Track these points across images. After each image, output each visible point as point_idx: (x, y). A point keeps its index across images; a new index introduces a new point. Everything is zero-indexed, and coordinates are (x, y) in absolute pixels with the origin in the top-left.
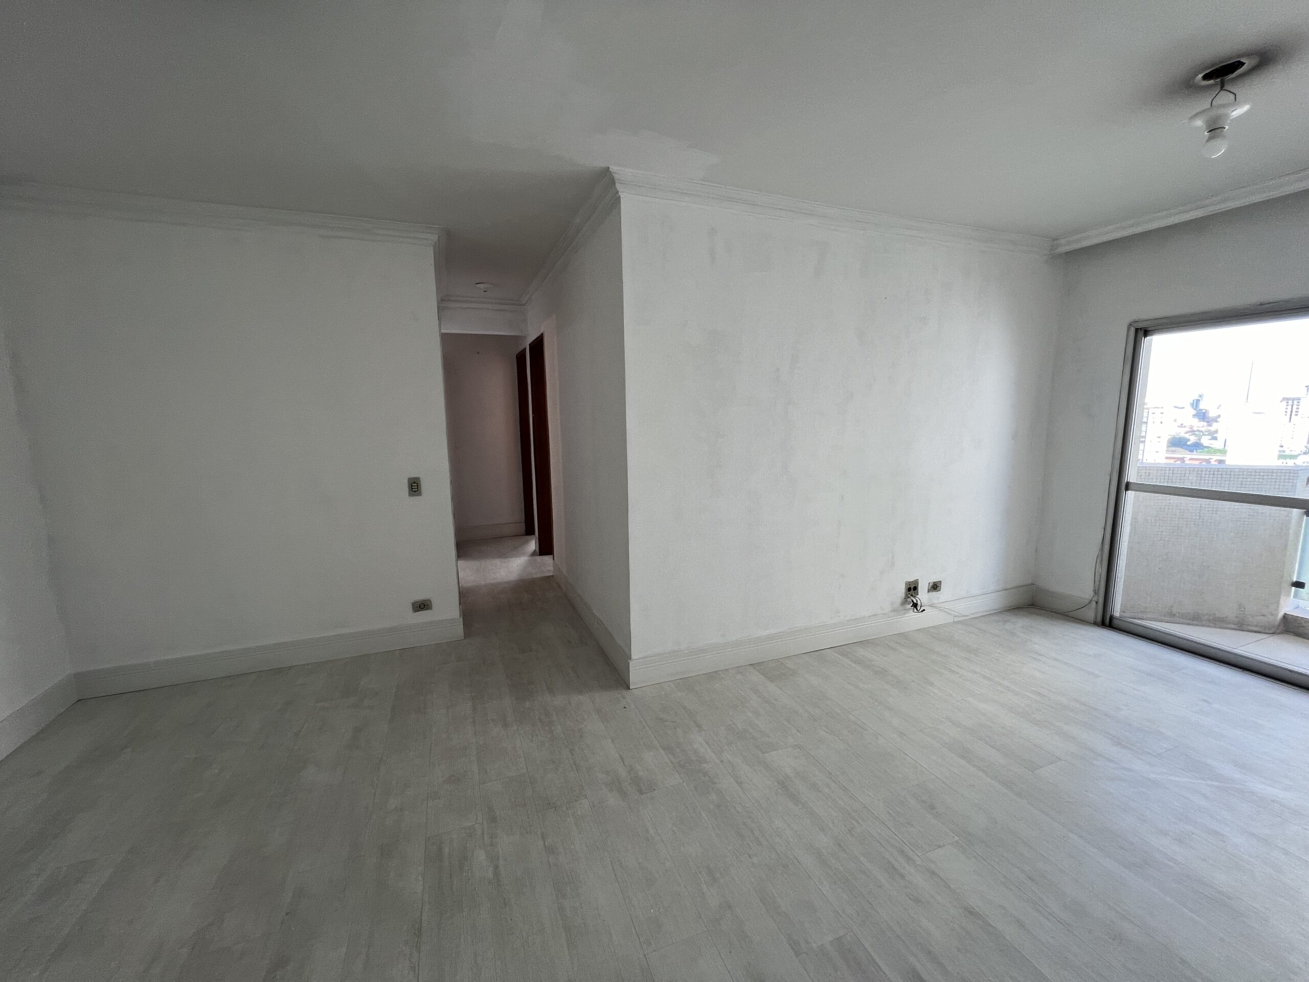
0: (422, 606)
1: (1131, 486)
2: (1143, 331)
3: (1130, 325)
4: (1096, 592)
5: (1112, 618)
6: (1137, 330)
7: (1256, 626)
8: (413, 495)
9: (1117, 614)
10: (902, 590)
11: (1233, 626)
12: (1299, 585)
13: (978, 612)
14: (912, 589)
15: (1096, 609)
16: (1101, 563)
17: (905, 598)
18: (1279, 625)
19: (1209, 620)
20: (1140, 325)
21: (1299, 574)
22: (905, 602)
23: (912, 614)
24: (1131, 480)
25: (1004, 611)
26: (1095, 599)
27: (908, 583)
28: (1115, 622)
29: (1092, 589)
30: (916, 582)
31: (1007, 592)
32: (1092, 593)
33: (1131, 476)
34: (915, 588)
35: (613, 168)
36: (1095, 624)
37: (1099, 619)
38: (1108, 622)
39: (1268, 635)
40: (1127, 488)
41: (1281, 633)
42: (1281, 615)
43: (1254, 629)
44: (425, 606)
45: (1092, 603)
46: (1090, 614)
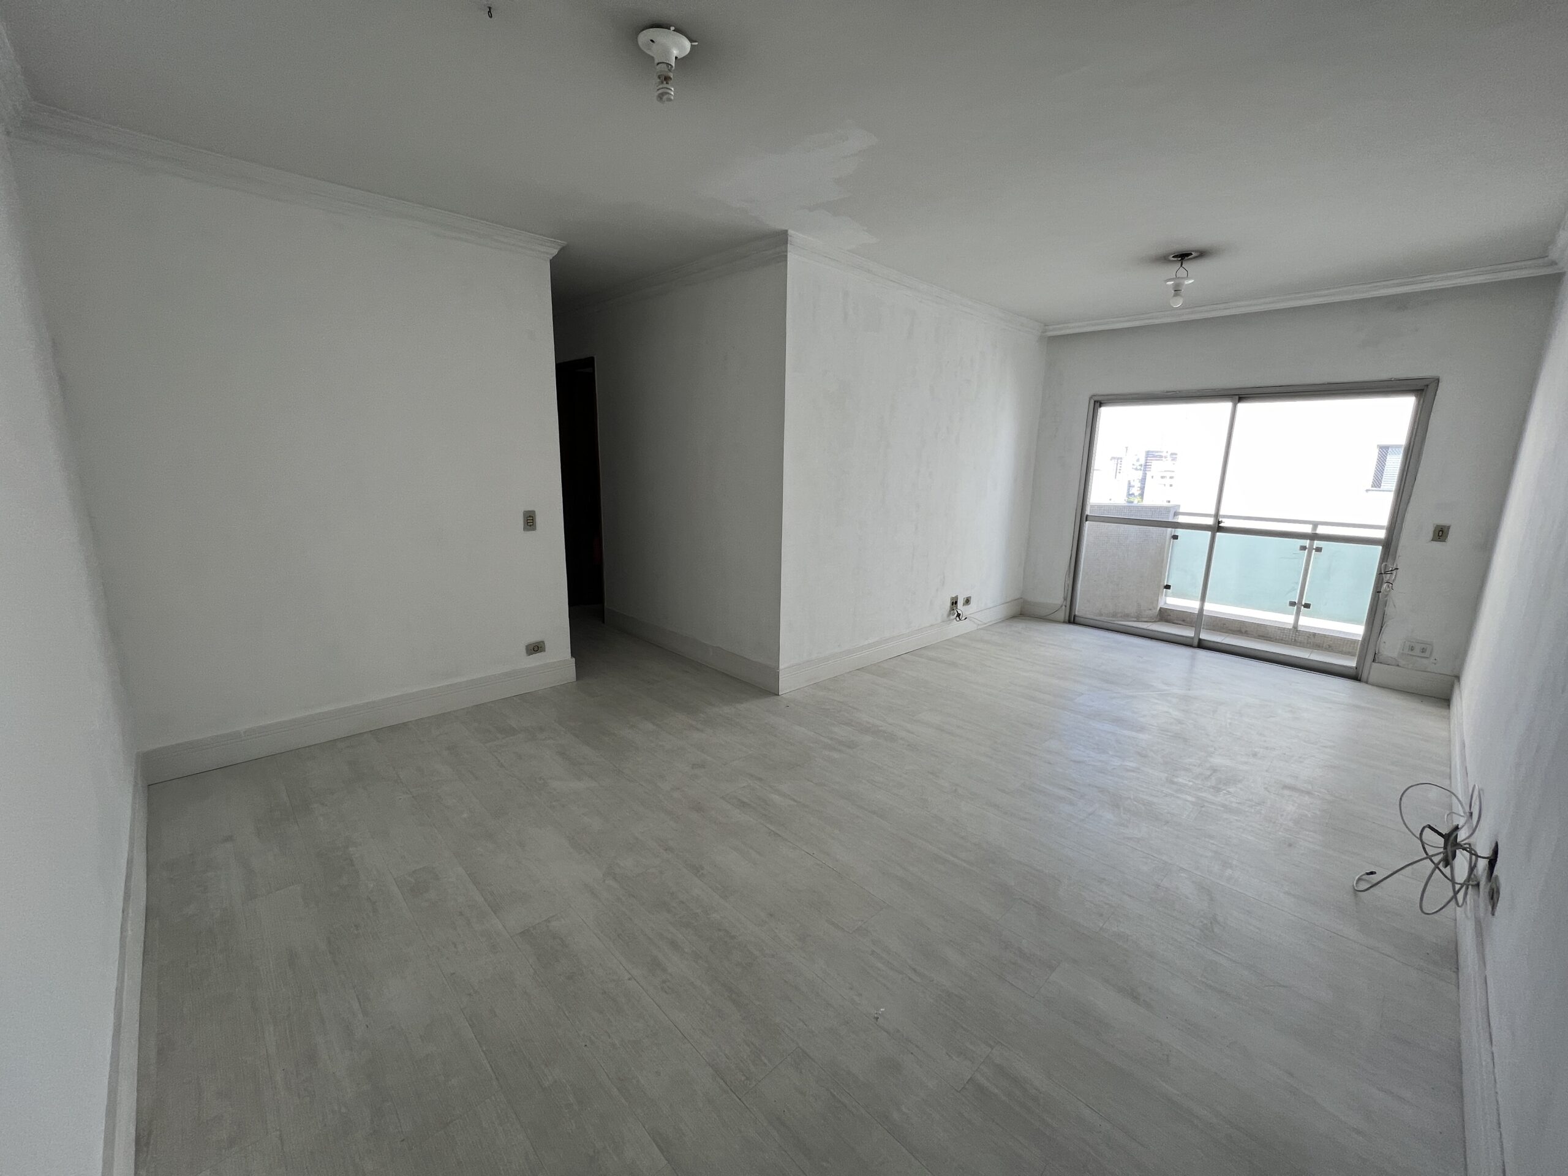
0: (536, 649)
1: (1088, 518)
2: (1098, 403)
3: (1091, 398)
4: (1065, 599)
5: (1075, 616)
6: (1095, 401)
7: (1146, 618)
8: (528, 530)
9: (1076, 613)
10: (949, 604)
11: (1135, 619)
12: (1168, 587)
13: (991, 621)
14: (954, 603)
15: (1066, 610)
16: (1069, 577)
17: (950, 611)
18: (1159, 615)
19: (1121, 617)
20: (1096, 398)
21: (1167, 582)
22: (950, 614)
23: (956, 624)
24: (1089, 514)
25: (1007, 619)
26: (1064, 604)
27: (952, 599)
28: (1077, 619)
29: (1063, 596)
30: (957, 597)
31: (1007, 604)
32: (1062, 600)
33: (1088, 512)
34: (956, 603)
35: (790, 232)
36: (1064, 622)
37: (1067, 618)
38: (1072, 620)
39: (1152, 623)
40: (1086, 521)
41: (1159, 621)
42: (1158, 609)
43: (1145, 620)
44: (538, 648)
45: (1064, 607)
46: (1062, 615)
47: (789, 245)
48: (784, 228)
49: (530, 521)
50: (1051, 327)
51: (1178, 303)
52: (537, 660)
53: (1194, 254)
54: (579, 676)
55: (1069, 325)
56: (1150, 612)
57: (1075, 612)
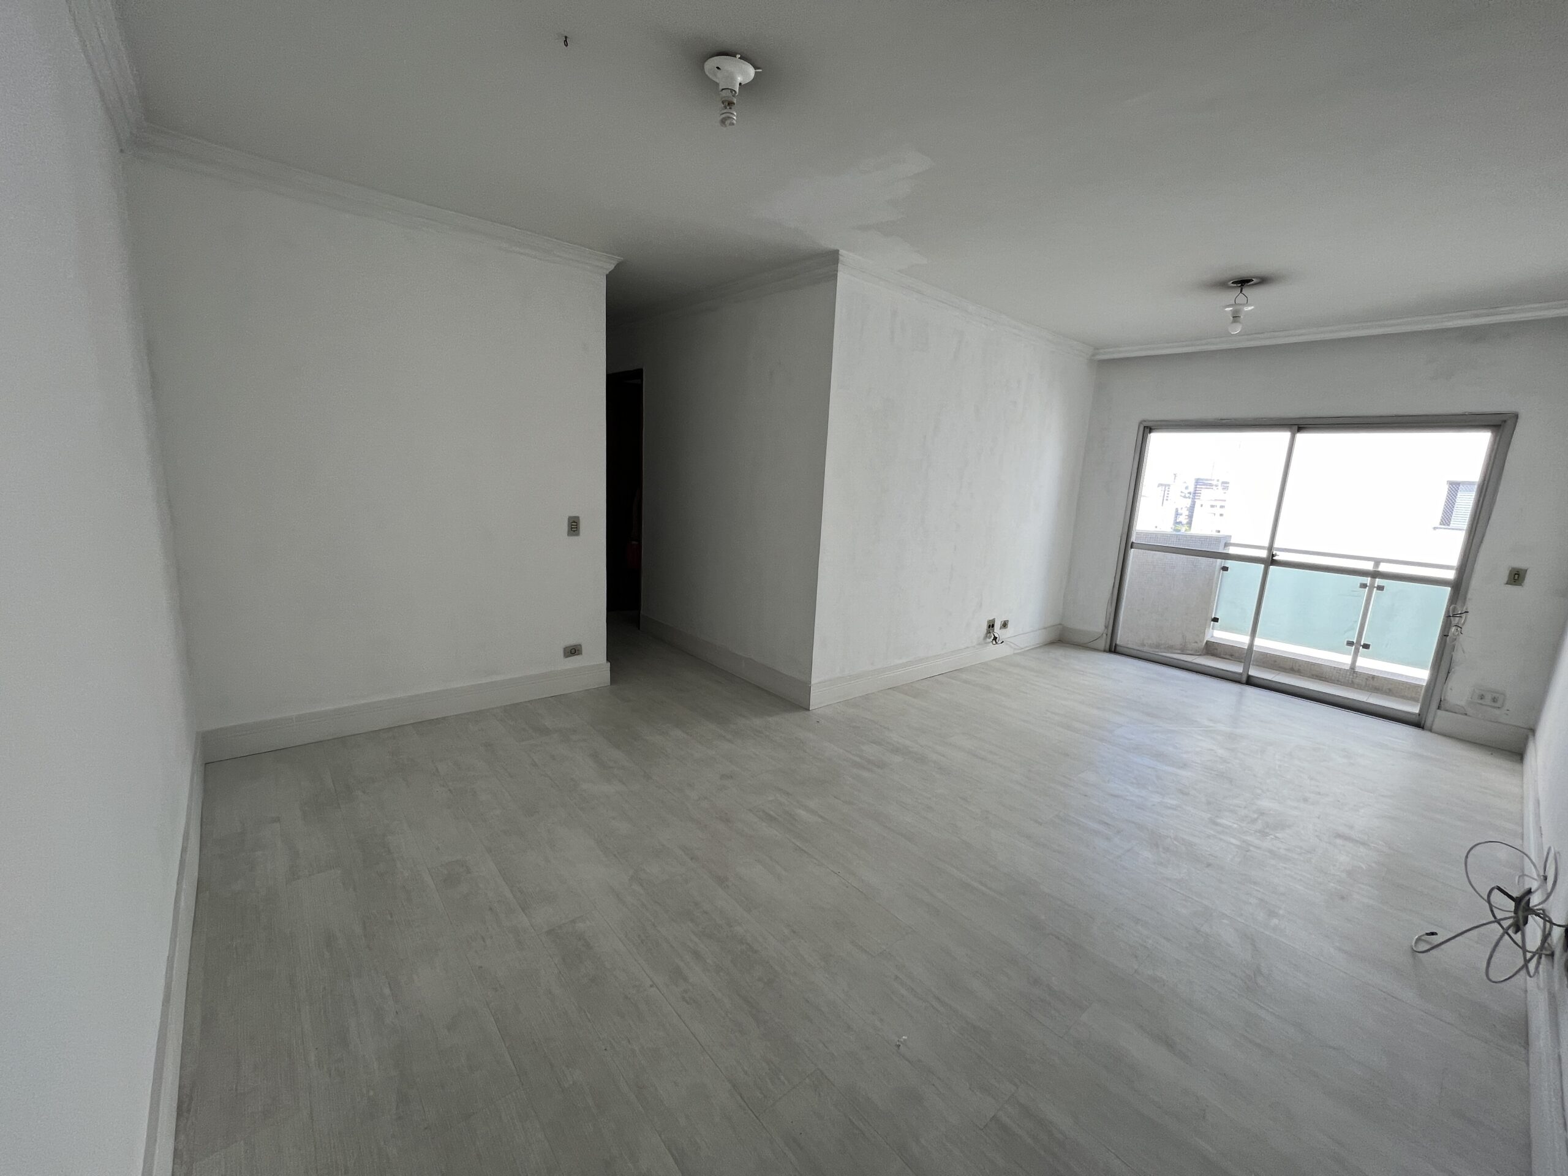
0: (573, 652)
1: (1134, 545)
2: (1148, 429)
3: (1141, 423)
4: (1106, 627)
5: (1116, 645)
6: (1145, 427)
7: (1191, 650)
8: (572, 535)
9: (1118, 643)
10: (985, 626)
11: (1179, 652)
12: (1216, 620)
13: (1027, 647)
14: (991, 626)
15: (1106, 639)
16: (1111, 605)
17: (987, 634)
18: (1204, 648)
19: (1165, 648)
20: (1146, 424)
21: (1215, 615)
22: (986, 637)
23: (992, 647)
24: (1134, 541)
25: (1046, 645)
26: (1105, 632)
27: (989, 621)
28: (1118, 649)
29: (1103, 624)
30: (994, 621)
31: (1046, 630)
32: (1103, 628)
33: (1133, 539)
34: (993, 626)
35: (842, 252)
36: (1105, 651)
37: (1108, 647)
38: (1113, 649)
39: (1197, 656)
40: (1132, 547)
41: (1204, 655)
42: (1205, 641)
43: (1190, 652)
44: (575, 651)
45: (1105, 635)
46: (1103, 643)
47: (839, 265)
48: (833, 247)
49: (574, 526)
50: (1102, 351)
51: (1237, 329)
52: (574, 662)
53: (1255, 280)
54: (613, 680)
55: (1121, 349)
56: (1196, 644)
57: (1116, 641)
